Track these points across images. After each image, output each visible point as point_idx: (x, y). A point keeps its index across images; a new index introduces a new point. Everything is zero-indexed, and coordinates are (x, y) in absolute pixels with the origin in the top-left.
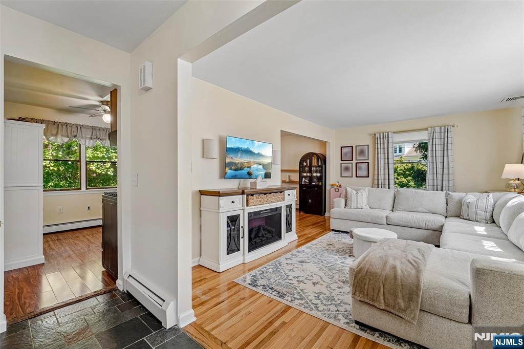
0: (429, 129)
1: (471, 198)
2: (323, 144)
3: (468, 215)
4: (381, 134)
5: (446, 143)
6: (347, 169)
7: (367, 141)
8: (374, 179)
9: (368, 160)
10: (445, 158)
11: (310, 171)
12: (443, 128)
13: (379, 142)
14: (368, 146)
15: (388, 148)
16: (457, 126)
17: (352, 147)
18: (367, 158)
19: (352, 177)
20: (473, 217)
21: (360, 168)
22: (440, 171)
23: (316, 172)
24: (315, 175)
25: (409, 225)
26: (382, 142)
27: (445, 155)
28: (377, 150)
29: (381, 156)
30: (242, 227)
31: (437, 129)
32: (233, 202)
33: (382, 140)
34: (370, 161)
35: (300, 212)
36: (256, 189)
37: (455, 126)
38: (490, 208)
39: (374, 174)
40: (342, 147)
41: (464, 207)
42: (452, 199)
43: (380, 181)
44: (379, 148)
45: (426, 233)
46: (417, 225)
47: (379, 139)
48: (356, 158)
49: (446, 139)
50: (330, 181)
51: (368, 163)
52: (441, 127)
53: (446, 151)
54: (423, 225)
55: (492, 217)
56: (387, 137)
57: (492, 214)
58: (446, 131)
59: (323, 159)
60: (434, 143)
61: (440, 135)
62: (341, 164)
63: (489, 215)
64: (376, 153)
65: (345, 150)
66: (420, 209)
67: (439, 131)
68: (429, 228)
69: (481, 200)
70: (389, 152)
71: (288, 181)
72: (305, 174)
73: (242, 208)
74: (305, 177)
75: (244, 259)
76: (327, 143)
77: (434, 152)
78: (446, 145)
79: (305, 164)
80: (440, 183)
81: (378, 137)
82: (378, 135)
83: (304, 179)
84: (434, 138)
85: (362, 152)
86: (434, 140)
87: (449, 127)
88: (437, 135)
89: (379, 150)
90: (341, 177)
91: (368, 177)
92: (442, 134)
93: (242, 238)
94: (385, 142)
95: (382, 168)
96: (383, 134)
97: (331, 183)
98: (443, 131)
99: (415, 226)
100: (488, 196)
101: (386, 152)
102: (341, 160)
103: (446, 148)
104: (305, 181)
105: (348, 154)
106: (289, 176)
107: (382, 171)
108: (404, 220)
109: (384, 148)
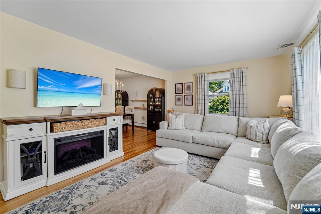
0: (231, 71)
1: (253, 122)
2: (163, 81)
3: (251, 136)
4: (200, 74)
5: (241, 80)
6: (179, 99)
7: (191, 79)
8: (195, 107)
9: (192, 93)
10: (241, 91)
11: (154, 101)
12: (240, 70)
13: (198, 80)
14: (192, 83)
15: (204, 84)
16: (249, 68)
17: (182, 84)
18: (191, 92)
19: (182, 105)
20: (254, 137)
21: (187, 99)
22: (237, 101)
23: (159, 101)
24: (157, 103)
25: (207, 143)
26: (200, 80)
27: (241, 89)
28: (197, 86)
29: (200, 90)
30: (45, 152)
31: (236, 71)
32: (31, 130)
33: (200, 78)
34: (194, 94)
35: (148, 130)
36: (71, 116)
37: (248, 68)
38: (266, 131)
39: (196, 103)
40: (176, 84)
41: (248, 130)
42: (241, 122)
43: (199, 108)
44: (199, 84)
45: (219, 151)
46: (212, 144)
47: (198, 78)
48: (185, 92)
49: (242, 78)
50: (167, 108)
51: (192, 95)
52: (238, 69)
53: (241, 87)
54: (217, 144)
55: (268, 138)
56: (203, 77)
57: (268, 135)
58: (242, 72)
59: (162, 92)
60: (234, 81)
61: (238, 75)
62: (175, 96)
63: (265, 136)
64: (197, 88)
65: (178, 86)
66: (219, 130)
67: (237, 72)
68: (221, 147)
69: (260, 124)
70: (205, 87)
71: (142, 108)
72: (151, 103)
73: (45, 135)
74: (151, 105)
75: (47, 182)
76: (165, 81)
77: (234, 87)
78: (241, 82)
79: (151, 96)
80: (237, 110)
81: (198, 77)
82: (198, 75)
83: (151, 107)
84: (234, 77)
85: (189, 88)
86: (234, 78)
87: (244, 69)
88: (236, 75)
89: (199, 85)
90: (176, 105)
91: (192, 105)
92: (239, 74)
93: (45, 162)
94: (202, 80)
95: (201, 99)
96: (201, 74)
97: (168, 110)
98: (240, 72)
99: (211, 145)
100: (265, 121)
101: (203, 87)
102: (176, 93)
103: (241, 85)
104: (152, 108)
105: (180, 89)
106: (143, 105)
107: (201, 100)
108: (203, 140)
109: (202, 85)
